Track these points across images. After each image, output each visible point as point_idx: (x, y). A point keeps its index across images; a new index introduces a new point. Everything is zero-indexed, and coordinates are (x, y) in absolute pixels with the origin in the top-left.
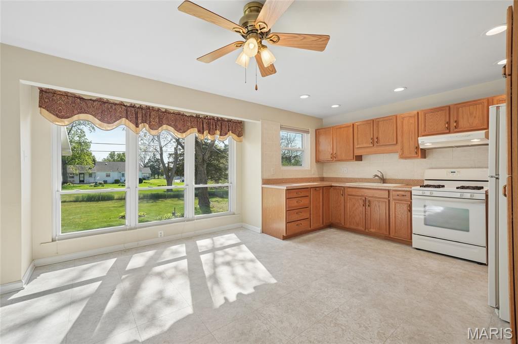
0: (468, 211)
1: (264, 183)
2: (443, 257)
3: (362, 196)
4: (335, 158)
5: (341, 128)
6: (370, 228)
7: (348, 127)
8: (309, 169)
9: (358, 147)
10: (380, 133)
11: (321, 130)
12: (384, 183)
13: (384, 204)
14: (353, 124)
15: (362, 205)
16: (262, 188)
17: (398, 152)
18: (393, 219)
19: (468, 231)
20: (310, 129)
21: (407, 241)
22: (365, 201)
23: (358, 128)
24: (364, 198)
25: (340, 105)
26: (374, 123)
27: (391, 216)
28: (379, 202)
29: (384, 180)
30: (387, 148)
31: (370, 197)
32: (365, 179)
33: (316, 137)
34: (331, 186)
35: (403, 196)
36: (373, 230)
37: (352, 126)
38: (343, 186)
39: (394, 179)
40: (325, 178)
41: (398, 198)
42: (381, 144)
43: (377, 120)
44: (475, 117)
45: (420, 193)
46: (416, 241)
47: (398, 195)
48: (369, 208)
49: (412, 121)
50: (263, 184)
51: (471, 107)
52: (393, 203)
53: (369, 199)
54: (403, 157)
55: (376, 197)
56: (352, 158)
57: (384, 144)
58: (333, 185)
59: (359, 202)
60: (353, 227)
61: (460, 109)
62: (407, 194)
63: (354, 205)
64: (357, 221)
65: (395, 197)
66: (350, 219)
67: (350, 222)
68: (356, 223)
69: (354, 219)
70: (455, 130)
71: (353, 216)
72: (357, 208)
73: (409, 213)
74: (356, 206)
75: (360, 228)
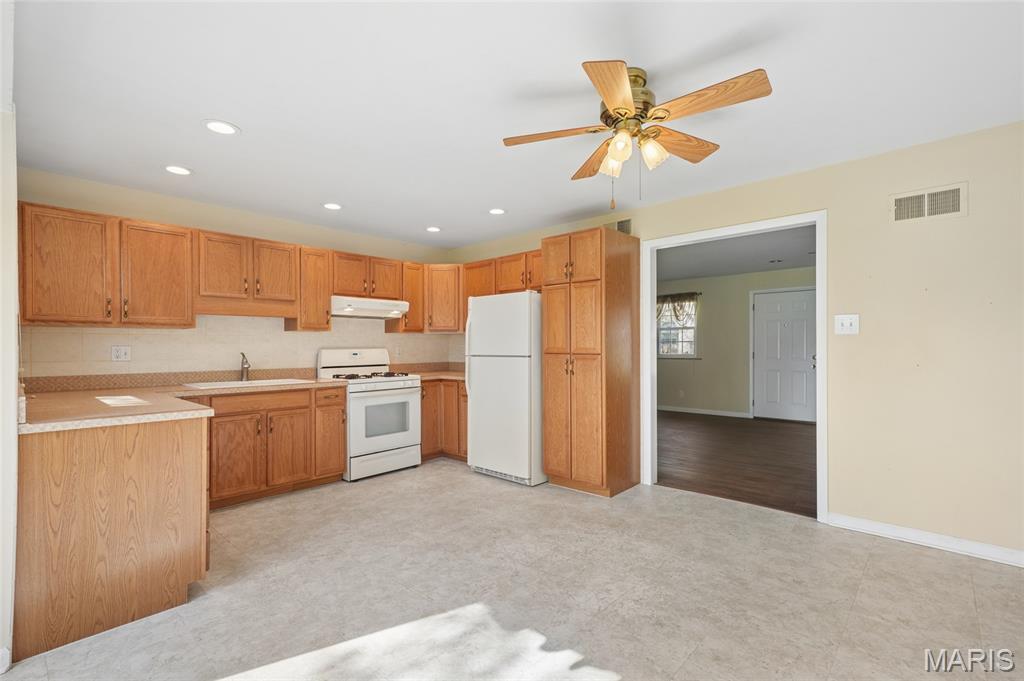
0: (406, 404)
3: (253, 412)
4: (126, 316)
6: (272, 479)
7: (175, 235)
9: (207, 293)
10: (264, 271)
11: (50, 213)
12: (247, 380)
13: (302, 418)
14: (192, 233)
15: (252, 433)
18: (318, 442)
19: (407, 429)
22: (260, 423)
23: (206, 246)
24: (257, 417)
26: (248, 247)
27: (313, 440)
28: (291, 416)
30: (277, 306)
31: (273, 410)
33: (21, 230)
35: (335, 396)
36: (280, 481)
37: (189, 236)
41: (327, 401)
42: (266, 297)
44: (389, 282)
47: (327, 397)
48: (271, 435)
49: (320, 264)
50: (27, 421)
51: (386, 268)
52: (318, 412)
53: (271, 414)
55: (285, 409)
56: (189, 322)
57: (272, 297)
59: (245, 428)
61: (377, 266)
62: (340, 392)
63: (231, 438)
64: (240, 476)
65: (323, 402)
66: (220, 475)
67: (218, 484)
68: (238, 479)
69: (232, 471)
70: (372, 294)
71: (228, 467)
72: (239, 444)
73: (342, 425)
74: (238, 438)
75: (249, 487)
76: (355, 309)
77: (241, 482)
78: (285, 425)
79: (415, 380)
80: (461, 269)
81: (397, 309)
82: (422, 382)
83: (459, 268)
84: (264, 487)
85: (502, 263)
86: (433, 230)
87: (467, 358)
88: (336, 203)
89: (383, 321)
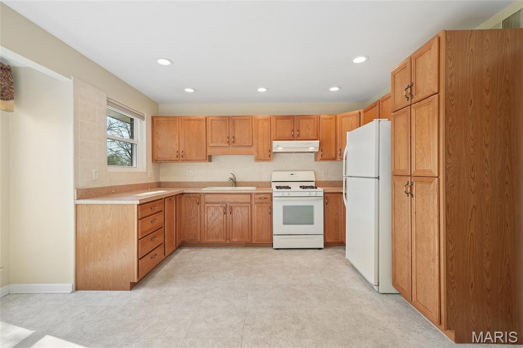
0: (312, 207)
1: (79, 197)
2: (298, 251)
3: (222, 203)
4: (182, 157)
5: (190, 120)
6: (232, 238)
7: (199, 120)
8: (145, 171)
9: (212, 145)
10: (236, 132)
11: (161, 119)
12: (236, 186)
13: (246, 209)
14: (206, 118)
15: (222, 213)
16: (76, 206)
17: (253, 154)
18: (255, 223)
19: (312, 224)
20: (145, 114)
21: (268, 244)
22: (225, 208)
23: (212, 123)
24: (225, 205)
25: (195, 90)
26: (229, 121)
27: (253, 221)
28: (241, 207)
29: (235, 183)
30: (243, 149)
31: (232, 203)
32: (215, 182)
33: (153, 127)
34: (183, 194)
35: (265, 198)
36: (235, 240)
37: (205, 120)
38: (200, 192)
39: (245, 182)
40: (163, 182)
41: (260, 201)
42: (238, 145)
43: (233, 118)
44: (310, 129)
45: (281, 194)
46: (277, 242)
47: (260, 198)
48: (231, 215)
49: (266, 124)
50: (78, 199)
51: (308, 120)
52: (256, 206)
53: (231, 205)
54: (258, 159)
55: (238, 203)
56: (205, 158)
57: (240, 145)
58: (185, 191)
59: (219, 210)
60: (211, 240)
61: (301, 120)
62: (268, 196)
63: (213, 214)
64: (217, 233)
65: (258, 201)
66: (209, 231)
67: (208, 235)
68: (216, 234)
69: (213, 230)
70: (298, 138)
71: (212, 228)
72: (216, 218)
73: (270, 215)
74: (216, 215)
75: (221, 240)
76: (284, 148)
77: (217, 237)
78: (238, 211)
79: (320, 191)
80: (362, 113)
81: (314, 146)
82: (325, 193)
83: (360, 112)
84: (228, 241)
85: (383, 102)
86: (334, 89)
87: (344, 178)
88: (263, 87)
89: (313, 154)
